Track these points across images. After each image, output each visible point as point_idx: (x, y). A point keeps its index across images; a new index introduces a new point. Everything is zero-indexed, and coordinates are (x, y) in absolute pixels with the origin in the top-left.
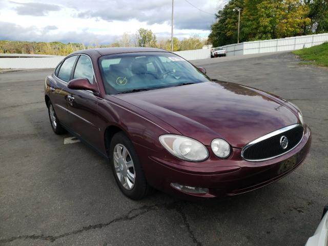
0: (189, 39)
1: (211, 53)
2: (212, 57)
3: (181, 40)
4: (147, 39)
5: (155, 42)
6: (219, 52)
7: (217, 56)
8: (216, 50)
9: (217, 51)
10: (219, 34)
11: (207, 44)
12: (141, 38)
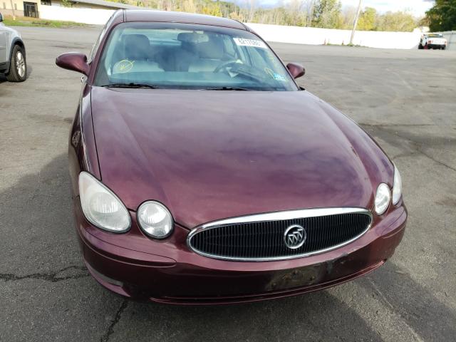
0: (394, 15)
1: (421, 41)
2: (421, 47)
3: (381, 14)
4: (327, 6)
5: (338, 12)
6: (435, 41)
7: (429, 46)
8: (430, 37)
9: (431, 39)
10: (445, 10)
11: (421, 24)
12: (319, 4)
